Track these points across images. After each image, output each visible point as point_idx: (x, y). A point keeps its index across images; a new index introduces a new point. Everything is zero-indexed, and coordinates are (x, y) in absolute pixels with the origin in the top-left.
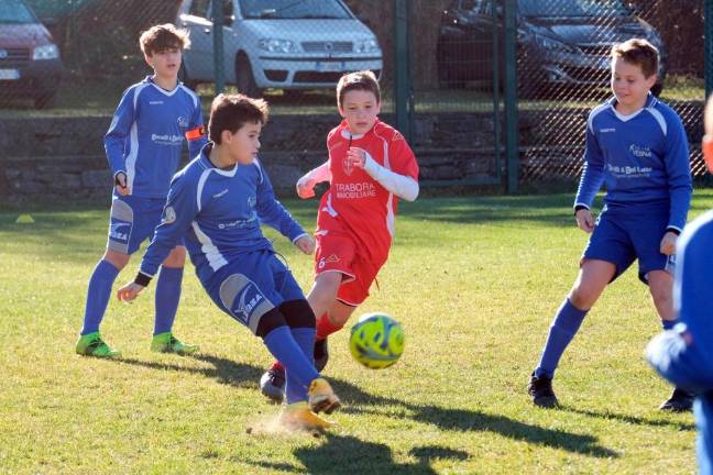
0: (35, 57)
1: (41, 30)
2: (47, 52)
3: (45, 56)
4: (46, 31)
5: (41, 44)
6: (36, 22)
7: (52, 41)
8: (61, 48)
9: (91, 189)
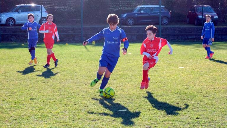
0: (214, 18)
1: (215, 13)
2: (216, 17)
3: (216, 18)
4: (216, 14)
5: (215, 16)
6: (215, 12)
7: (217, 16)
8: (218, 16)
9: (223, 39)
